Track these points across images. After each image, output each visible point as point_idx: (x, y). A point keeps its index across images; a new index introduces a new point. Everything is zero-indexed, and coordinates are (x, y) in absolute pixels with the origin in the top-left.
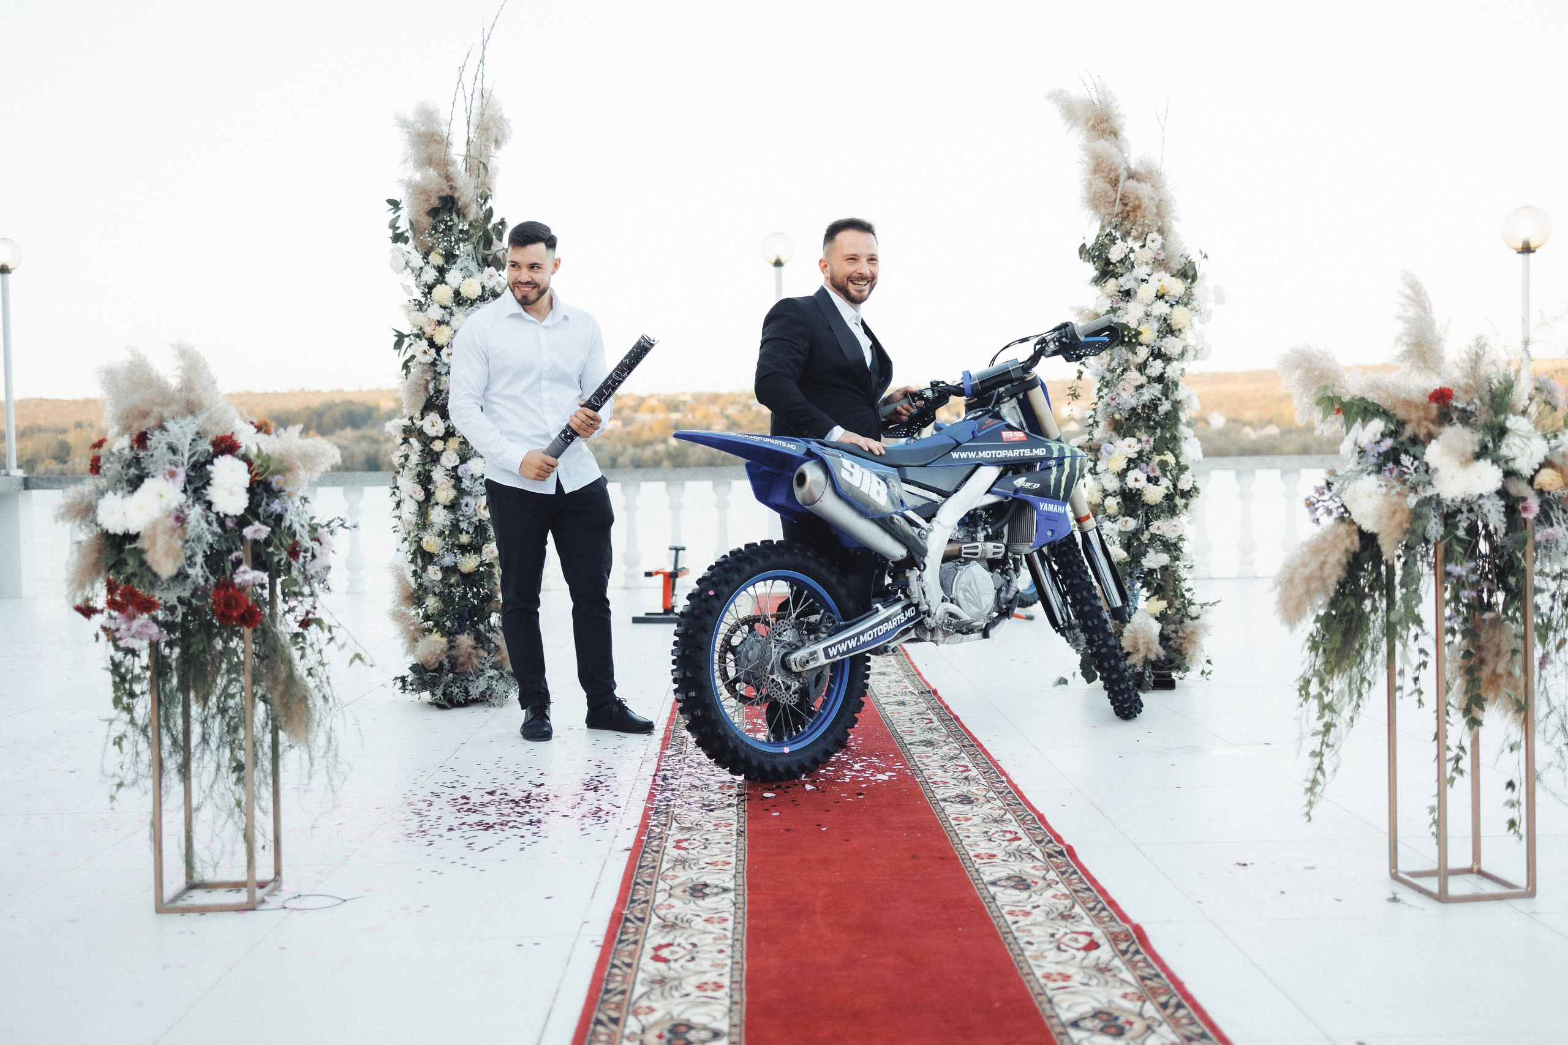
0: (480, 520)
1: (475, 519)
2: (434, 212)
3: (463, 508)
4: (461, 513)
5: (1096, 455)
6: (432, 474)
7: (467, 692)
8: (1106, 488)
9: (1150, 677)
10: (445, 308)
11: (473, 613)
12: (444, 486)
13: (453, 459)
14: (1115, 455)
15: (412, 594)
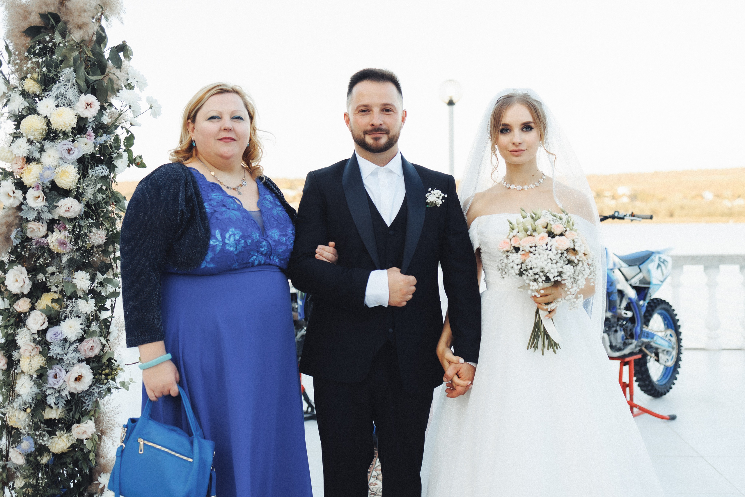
0: (71, 394)
1: (65, 393)
2: (31, 32)
3: (51, 380)
4: (48, 386)
6: (16, 338)
10: (35, 142)
12: (30, 353)
13: (41, 322)
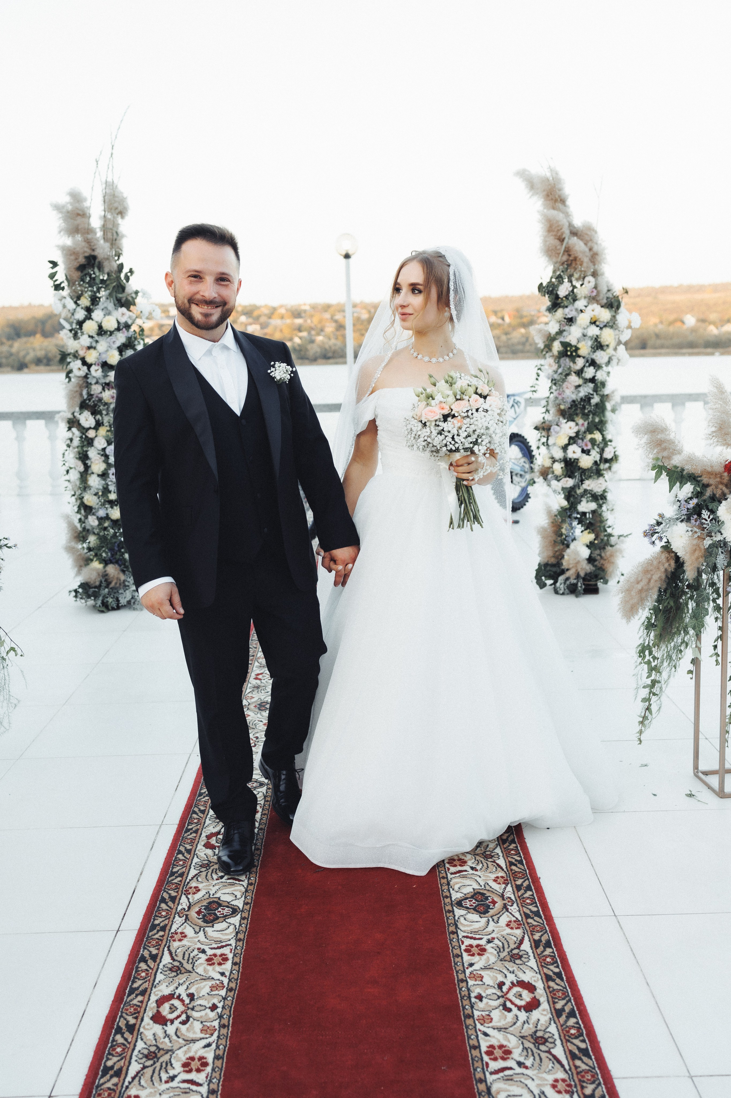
2: (81, 268)
4: (109, 479)
5: (548, 433)
6: (88, 453)
7: (118, 600)
8: (554, 456)
9: (581, 587)
10: (92, 337)
11: (121, 546)
12: (97, 462)
13: (103, 443)
14: (561, 434)
15: (79, 534)
